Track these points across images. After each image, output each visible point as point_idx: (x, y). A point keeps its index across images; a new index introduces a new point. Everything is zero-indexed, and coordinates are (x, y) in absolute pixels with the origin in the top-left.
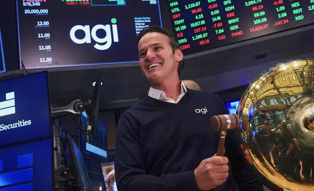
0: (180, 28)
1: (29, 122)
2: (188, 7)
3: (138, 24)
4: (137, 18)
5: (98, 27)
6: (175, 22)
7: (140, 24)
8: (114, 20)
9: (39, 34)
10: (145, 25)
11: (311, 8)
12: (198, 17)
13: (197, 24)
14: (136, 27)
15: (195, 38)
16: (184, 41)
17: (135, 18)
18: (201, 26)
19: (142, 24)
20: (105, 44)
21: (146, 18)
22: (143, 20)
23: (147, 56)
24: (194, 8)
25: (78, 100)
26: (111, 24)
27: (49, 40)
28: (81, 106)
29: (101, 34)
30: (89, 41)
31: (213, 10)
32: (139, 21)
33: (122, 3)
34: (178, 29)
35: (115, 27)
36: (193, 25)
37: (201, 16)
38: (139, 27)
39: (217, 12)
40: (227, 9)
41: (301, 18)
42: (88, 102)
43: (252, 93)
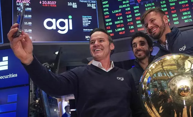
0: (109, 24)
1: (16, 75)
2: (114, 12)
3: (84, 20)
4: (84, 17)
5: (61, 20)
6: (106, 20)
7: (85, 20)
8: (70, 17)
9: (25, 22)
10: (88, 21)
11: (183, 18)
12: (119, 18)
13: (118, 22)
14: (83, 21)
15: (117, 30)
16: (111, 31)
17: (83, 16)
18: (121, 24)
19: (86, 20)
20: (64, 31)
21: (89, 17)
22: (87, 17)
23: (95, 44)
24: (117, 13)
25: (47, 63)
26: (68, 19)
27: (31, 26)
28: (48, 67)
29: (62, 24)
30: (55, 28)
31: (128, 15)
32: (85, 18)
33: (75, 7)
34: (107, 24)
35: (71, 21)
36: (116, 23)
37: (121, 18)
38: (85, 21)
39: (130, 16)
40: (136, 15)
41: (177, 23)
42: (52, 65)
43: (150, 70)
